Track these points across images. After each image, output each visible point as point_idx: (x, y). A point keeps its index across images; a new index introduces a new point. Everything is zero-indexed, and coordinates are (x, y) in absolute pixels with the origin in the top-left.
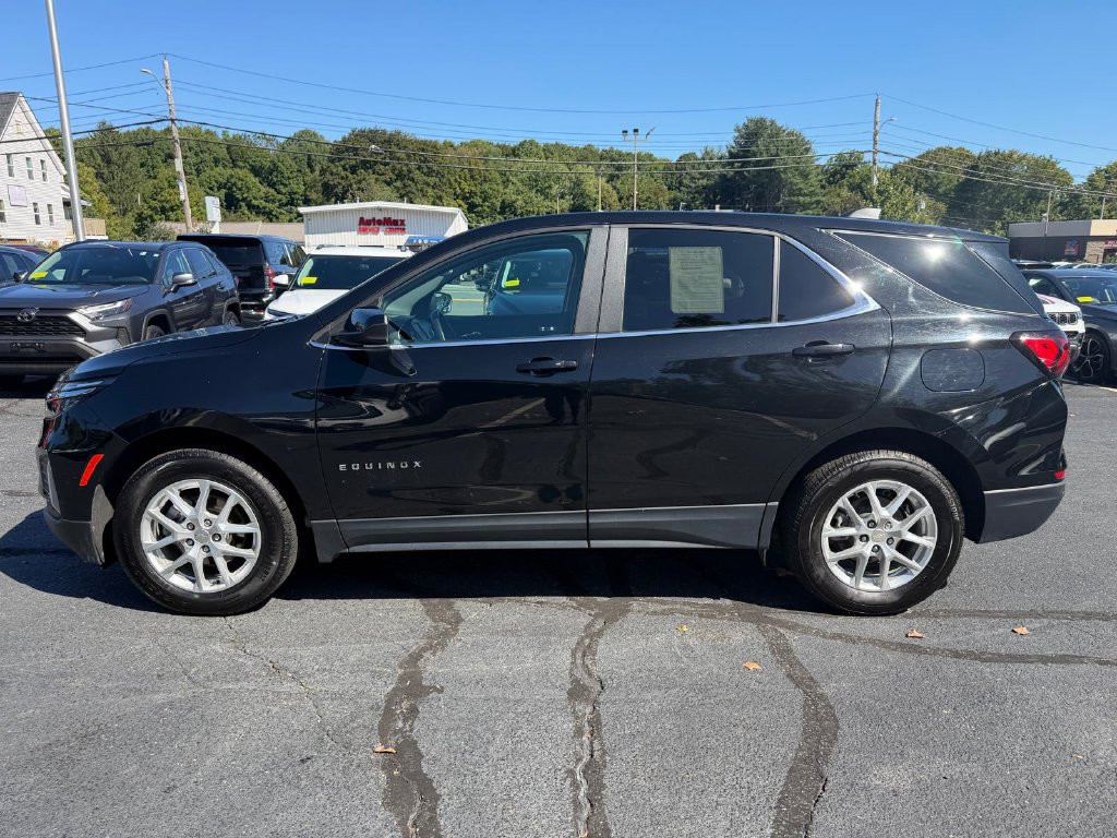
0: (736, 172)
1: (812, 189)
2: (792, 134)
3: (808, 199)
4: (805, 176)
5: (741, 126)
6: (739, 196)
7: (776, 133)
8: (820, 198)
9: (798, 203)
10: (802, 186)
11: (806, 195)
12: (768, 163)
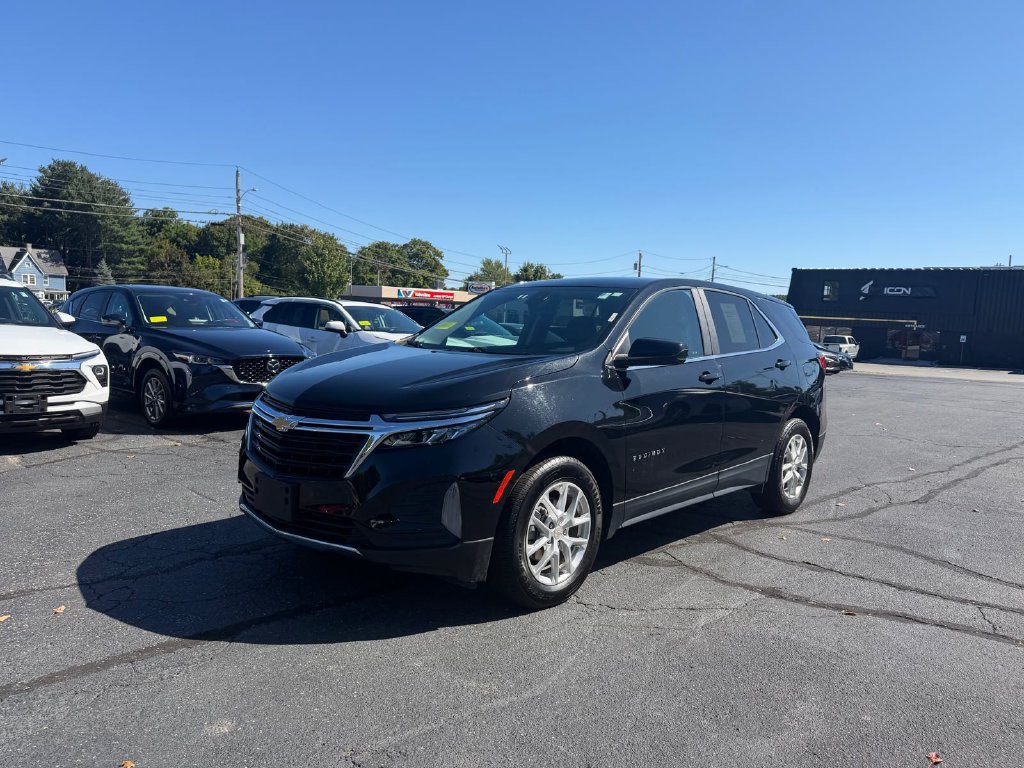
0: (45, 212)
1: (135, 238)
2: (108, 183)
3: (131, 247)
4: (125, 224)
5: (46, 167)
6: (50, 236)
7: (89, 180)
8: (142, 246)
9: (121, 250)
10: (124, 234)
11: (127, 243)
12: (81, 207)
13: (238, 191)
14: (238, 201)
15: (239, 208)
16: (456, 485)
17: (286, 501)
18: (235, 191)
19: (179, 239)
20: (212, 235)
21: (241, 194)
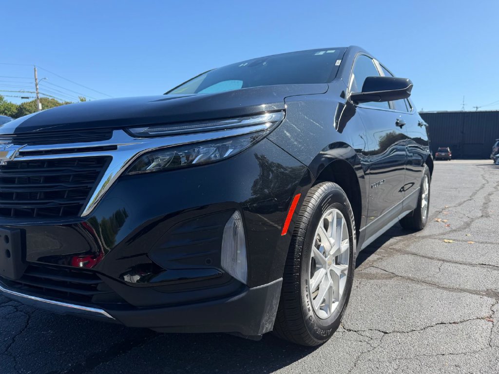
13: (36, 79)
14: (36, 85)
15: (37, 89)
16: (237, 215)
17: (8, 253)
18: (34, 79)
19: (6, 111)
20: (25, 109)
21: (37, 81)
